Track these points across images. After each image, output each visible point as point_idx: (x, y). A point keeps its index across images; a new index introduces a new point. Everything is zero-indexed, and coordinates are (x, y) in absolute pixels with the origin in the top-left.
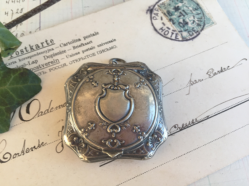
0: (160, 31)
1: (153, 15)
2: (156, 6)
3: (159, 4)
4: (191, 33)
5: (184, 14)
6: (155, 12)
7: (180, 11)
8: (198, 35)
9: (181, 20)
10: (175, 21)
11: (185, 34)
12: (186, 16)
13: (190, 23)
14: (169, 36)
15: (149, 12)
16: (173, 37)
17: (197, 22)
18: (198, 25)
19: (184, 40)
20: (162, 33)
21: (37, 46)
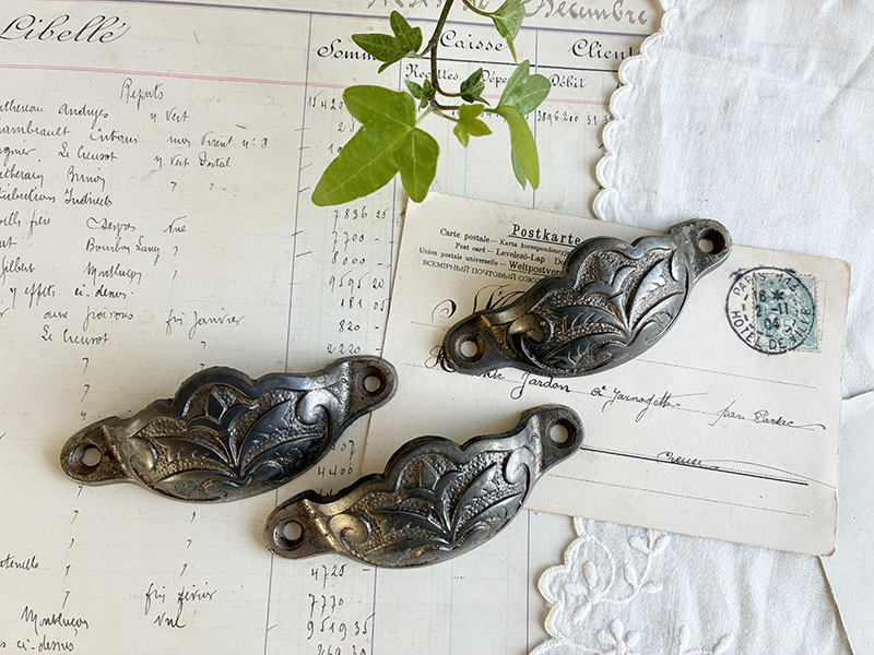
0: (732, 315)
1: (737, 285)
2: (751, 274)
3: (756, 272)
4: (773, 345)
5: (783, 310)
6: (743, 281)
7: (780, 301)
8: (781, 353)
9: (772, 318)
10: (763, 313)
11: (764, 340)
12: (785, 314)
13: (782, 328)
14: (740, 330)
15: (734, 276)
16: (744, 336)
17: (794, 333)
18: (793, 339)
19: (757, 348)
20: (733, 321)
21: (555, 237)
